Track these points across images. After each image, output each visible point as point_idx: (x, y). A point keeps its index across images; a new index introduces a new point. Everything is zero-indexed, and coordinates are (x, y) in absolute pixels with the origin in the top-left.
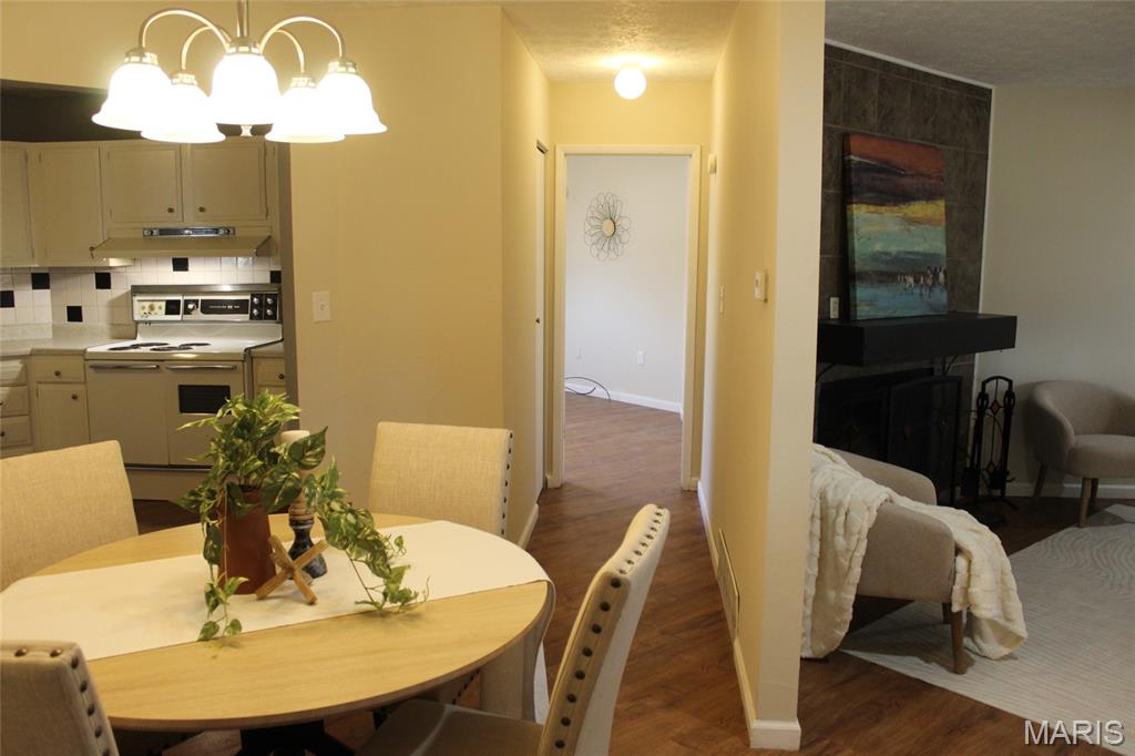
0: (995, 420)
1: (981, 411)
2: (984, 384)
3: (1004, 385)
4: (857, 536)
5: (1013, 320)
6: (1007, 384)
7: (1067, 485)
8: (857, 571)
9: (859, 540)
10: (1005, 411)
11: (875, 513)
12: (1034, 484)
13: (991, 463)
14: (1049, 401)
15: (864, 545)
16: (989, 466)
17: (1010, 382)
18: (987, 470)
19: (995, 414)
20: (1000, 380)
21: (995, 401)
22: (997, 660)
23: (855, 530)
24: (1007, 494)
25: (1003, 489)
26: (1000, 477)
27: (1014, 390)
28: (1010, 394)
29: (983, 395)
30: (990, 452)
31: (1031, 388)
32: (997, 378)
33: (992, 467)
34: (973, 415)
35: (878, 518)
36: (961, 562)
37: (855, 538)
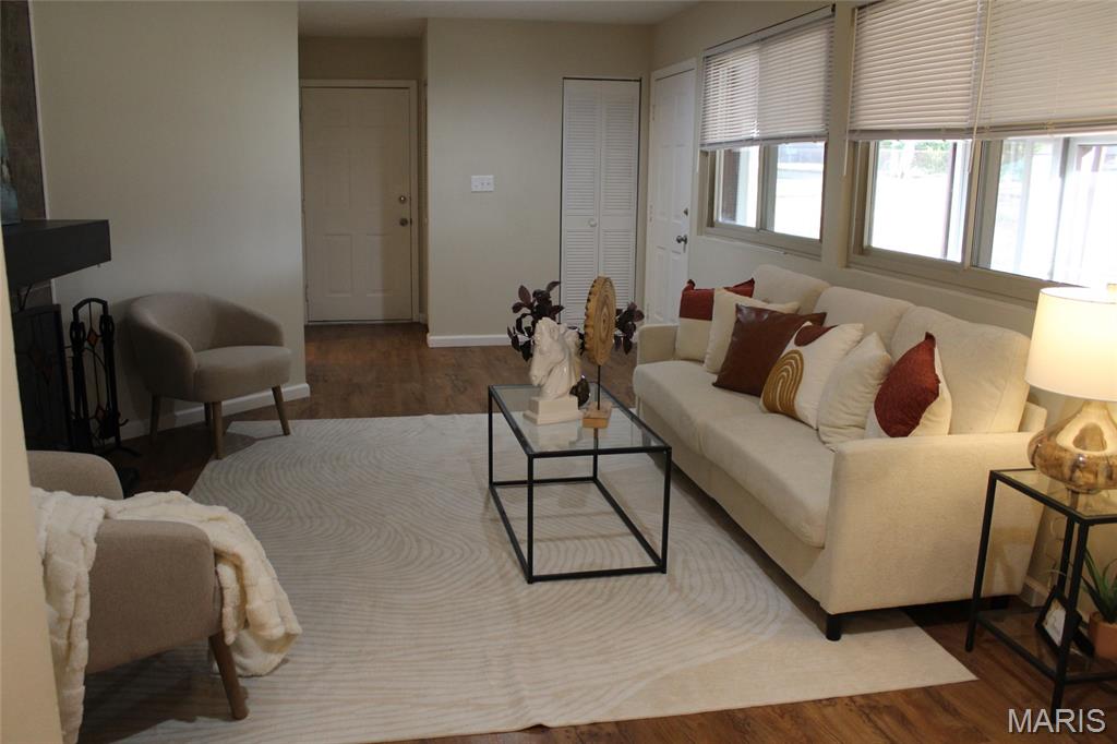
0: (95, 354)
1: (77, 345)
2: (75, 311)
3: (96, 307)
4: (73, 594)
5: (105, 224)
6: (100, 306)
7: (178, 413)
8: (83, 644)
9: (77, 597)
10: (103, 341)
11: (93, 546)
12: (148, 421)
13: (99, 407)
14: (152, 318)
15: (86, 602)
16: (97, 412)
17: (104, 304)
18: (96, 417)
19: (93, 347)
20: (92, 303)
21: (91, 330)
22: (268, 674)
23: (69, 584)
24: (122, 438)
25: (118, 435)
26: (111, 422)
27: (109, 314)
28: (106, 319)
29: (77, 325)
30: (96, 395)
31: (128, 305)
32: (89, 301)
33: (101, 414)
34: (69, 353)
35: (99, 551)
36: (226, 573)
37: (70, 597)
